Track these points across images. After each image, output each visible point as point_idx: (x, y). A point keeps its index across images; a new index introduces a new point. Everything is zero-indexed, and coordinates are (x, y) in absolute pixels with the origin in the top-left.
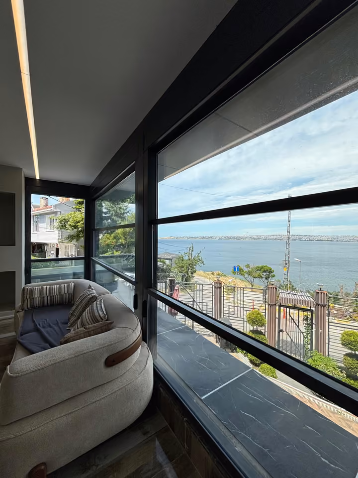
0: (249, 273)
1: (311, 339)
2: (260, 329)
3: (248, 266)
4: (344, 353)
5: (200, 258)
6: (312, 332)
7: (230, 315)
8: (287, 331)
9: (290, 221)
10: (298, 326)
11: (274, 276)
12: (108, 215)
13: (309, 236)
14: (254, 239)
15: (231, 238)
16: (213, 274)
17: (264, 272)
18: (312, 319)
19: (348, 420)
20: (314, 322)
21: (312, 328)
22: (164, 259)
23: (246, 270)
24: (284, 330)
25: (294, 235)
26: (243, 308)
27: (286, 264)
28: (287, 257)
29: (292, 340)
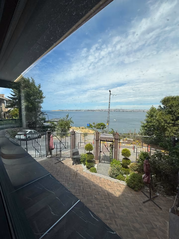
0: (95, 127)
1: (113, 154)
2: (91, 152)
3: (94, 124)
4: (123, 158)
5: (71, 120)
6: (113, 151)
7: (79, 147)
8: (103, 151)
9: (110, 102)
10: (108, 149)
11: (105, 128)
12: (16, 97)
13: (123, 109)
14: (100, 111)
15: (90, 111)
16: (80, 128)
17: (101, 126)
18: (113, 146)
19: (120, 184)
20: (114, 147)
21: (113, 149)
22: (53, 121)
23: (93, 125)
24: (102, 151)
25: (117, 109)
26: (85, 143)
27: (108, 122)
28: (108, 119)
29: (105, 155)
